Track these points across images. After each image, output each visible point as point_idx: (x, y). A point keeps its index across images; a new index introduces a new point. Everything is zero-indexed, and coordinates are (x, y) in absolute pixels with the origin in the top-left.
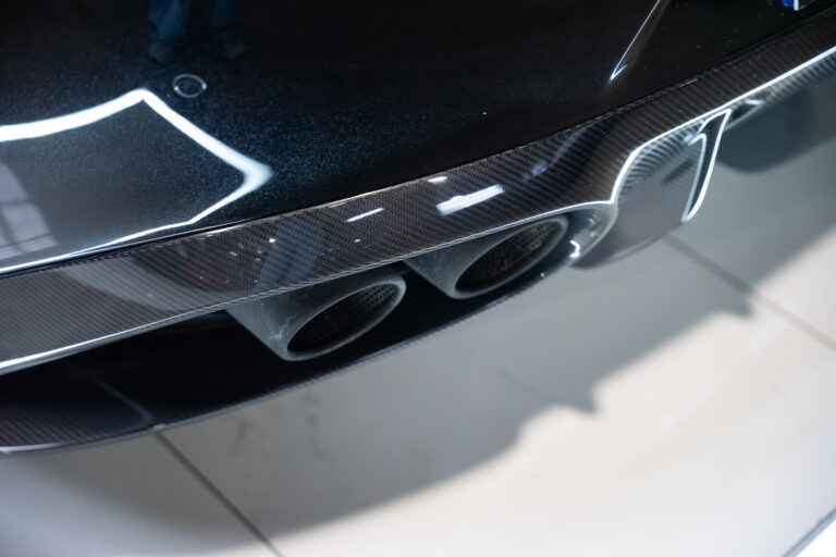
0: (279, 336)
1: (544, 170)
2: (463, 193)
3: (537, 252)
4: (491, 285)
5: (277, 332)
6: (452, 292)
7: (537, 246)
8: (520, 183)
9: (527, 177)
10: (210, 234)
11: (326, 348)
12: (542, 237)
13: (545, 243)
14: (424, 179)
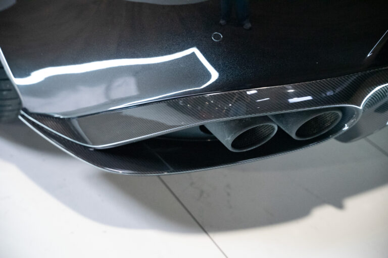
0: (229, 139)
1: (332, 94)
2: (298, 97)
3: (328, 127)
4: (309, 137)
5: (229, 137)
6: (294, 136)
7: (329, 124)
8: (321, 97)
9: (324, 95)
10: (208, 95)
11: (244, 149)
12: (331, 121)
13: (332, 123)
14: (285, 86)
